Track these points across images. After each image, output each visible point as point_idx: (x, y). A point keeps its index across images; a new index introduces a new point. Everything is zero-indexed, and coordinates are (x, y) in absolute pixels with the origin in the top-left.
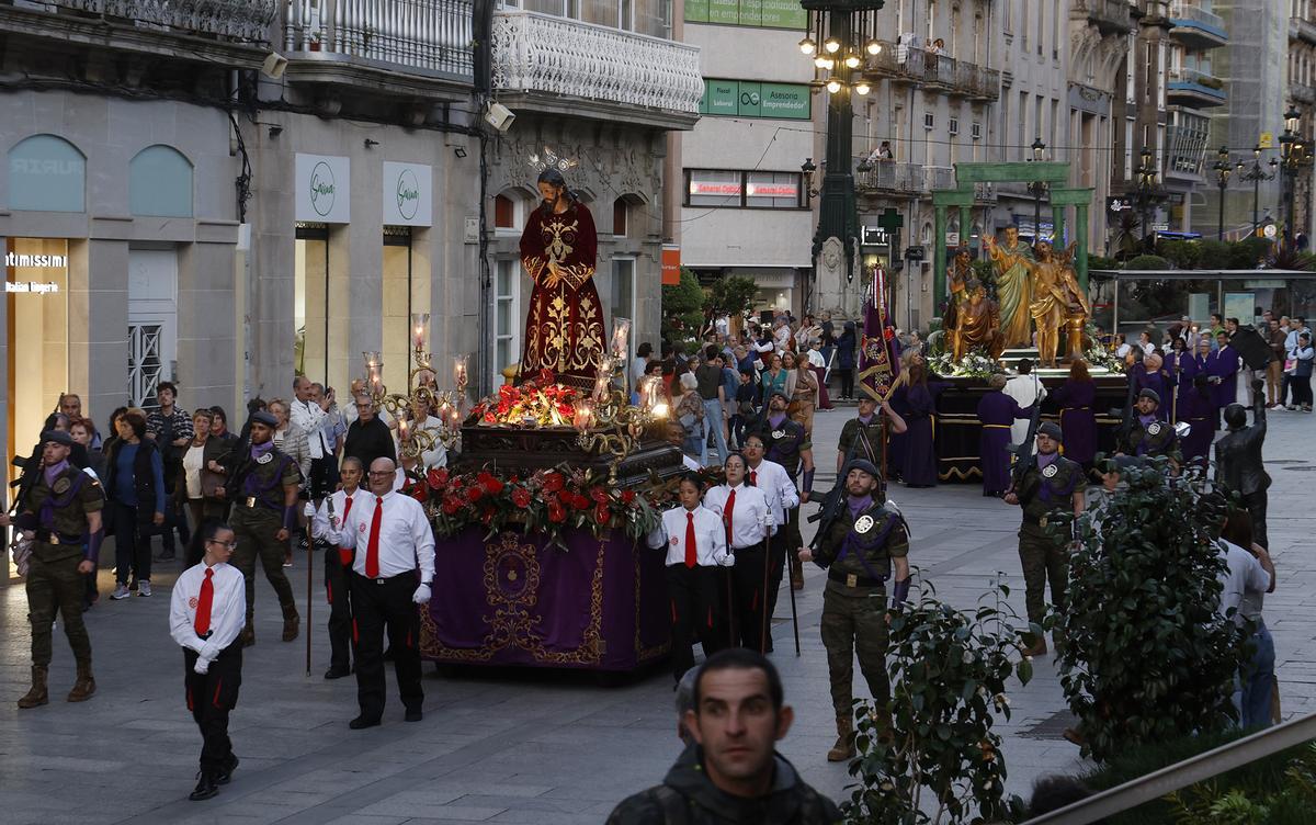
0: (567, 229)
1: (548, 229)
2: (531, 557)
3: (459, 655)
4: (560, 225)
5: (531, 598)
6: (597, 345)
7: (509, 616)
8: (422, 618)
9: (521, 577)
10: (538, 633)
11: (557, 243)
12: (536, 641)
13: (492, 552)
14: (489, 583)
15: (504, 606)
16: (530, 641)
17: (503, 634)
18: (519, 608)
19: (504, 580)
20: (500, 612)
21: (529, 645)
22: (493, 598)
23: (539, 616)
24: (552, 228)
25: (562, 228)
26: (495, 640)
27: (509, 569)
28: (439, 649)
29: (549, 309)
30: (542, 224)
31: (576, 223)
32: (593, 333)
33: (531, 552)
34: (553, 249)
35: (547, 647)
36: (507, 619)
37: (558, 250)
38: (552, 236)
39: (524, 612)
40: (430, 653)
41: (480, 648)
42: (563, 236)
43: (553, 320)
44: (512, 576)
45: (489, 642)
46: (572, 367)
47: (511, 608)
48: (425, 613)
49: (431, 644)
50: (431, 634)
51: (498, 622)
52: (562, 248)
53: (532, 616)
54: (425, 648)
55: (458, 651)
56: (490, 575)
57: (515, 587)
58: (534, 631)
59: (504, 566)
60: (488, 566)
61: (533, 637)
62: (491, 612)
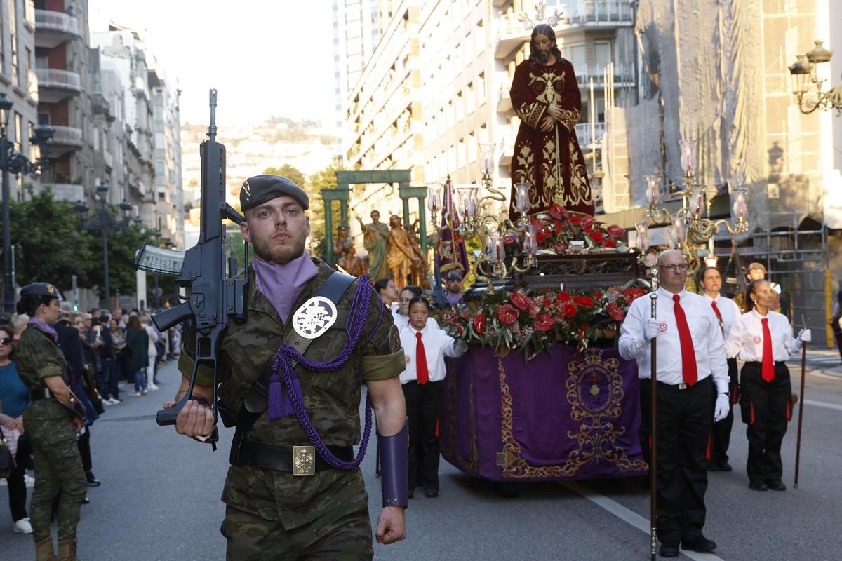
0: (558, 78)
1: (539, 79)
2: (613, 370)
3: (542, 472)
4: (552, 75)
5: (616, 411)
6: (583, 184)
7: (594, 429)
8: (505, 439)
9: (604, 392)
10: (622, 444)
11: (549, 90)
12: (620, 452)
13: (573, 369)
14: (572, 399)
15: (588, 421)
16: (614, 451)
17: (588, 448)
18: (604, 421)
19: (586, 395)
20: (584, 427)
21: (612, 457)
22: (577, 414)
23: (623, 428)
24: (544, 78)
25: (554, 78)
26: (580, 455)
27: (592, 383)
28: (524, 468)
29: (544, 151)
30: (531, 75)
31: (564, 74)
32: (578, 174)
33: (613, 366)
34: (546, 96)
35: (631, 457)
36: (592, 433)
37: (550, 98)
38: (544, 85)
39: (609, 425)
40: (514, 473)
41: (565, 464)
42: (555, 85)
43: (547, 161)
44: (595, 390)
45: (574, 457)
46: (569, 203)
47: (596, 421)
48: (508, 434)
49: (515, 464)
50: (515, 454)
51: (583, 437)
52: (554, 96)
53: (617, 427)
54: (509, 468)
55: (542, 469)
56: (573, 392)
57: (598, 401)
58: (618, 442)
59: (586, 382)
60: (570, 383)
61: (617, 448)
62: (575, 428)
